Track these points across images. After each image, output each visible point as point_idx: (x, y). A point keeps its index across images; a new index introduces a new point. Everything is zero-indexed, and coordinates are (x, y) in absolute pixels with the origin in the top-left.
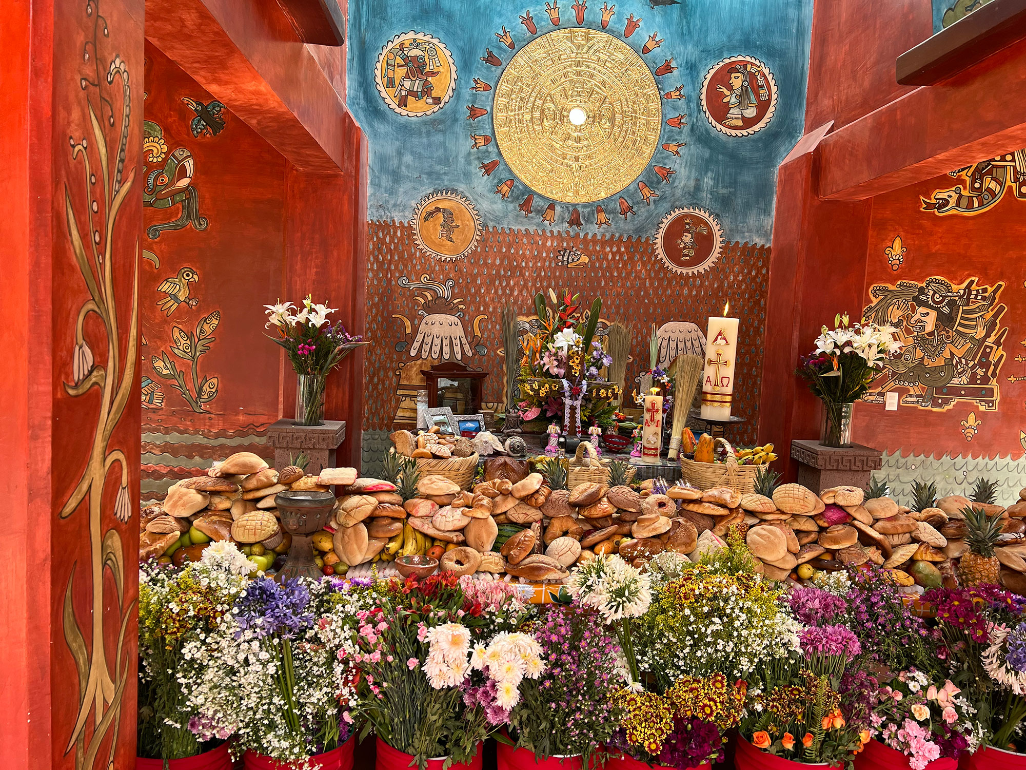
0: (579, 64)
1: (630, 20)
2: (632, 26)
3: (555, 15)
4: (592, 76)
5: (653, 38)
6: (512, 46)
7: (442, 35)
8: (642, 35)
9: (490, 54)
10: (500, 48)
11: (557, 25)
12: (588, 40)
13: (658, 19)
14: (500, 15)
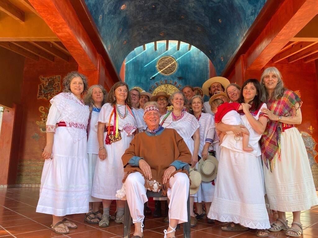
0: (166, 90)
1: (175, 82)
2: (176, 83)
3: (161, 82)
4: (169, 92)
5: (180, 85)
6: (154, 88)
7: (141, 87)
8: (178, 84)
9: (150, 90)
10: (152, 88)
11: (162, 84)
12: (168, 86)
13: (181, 82)
14: (152, 83)
